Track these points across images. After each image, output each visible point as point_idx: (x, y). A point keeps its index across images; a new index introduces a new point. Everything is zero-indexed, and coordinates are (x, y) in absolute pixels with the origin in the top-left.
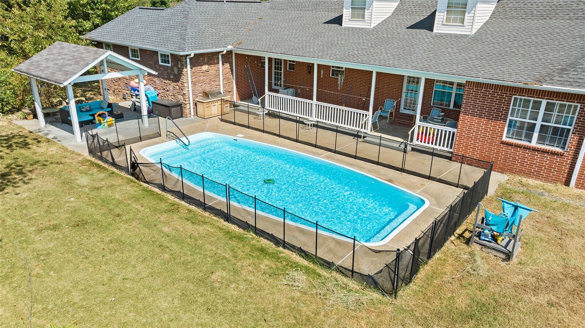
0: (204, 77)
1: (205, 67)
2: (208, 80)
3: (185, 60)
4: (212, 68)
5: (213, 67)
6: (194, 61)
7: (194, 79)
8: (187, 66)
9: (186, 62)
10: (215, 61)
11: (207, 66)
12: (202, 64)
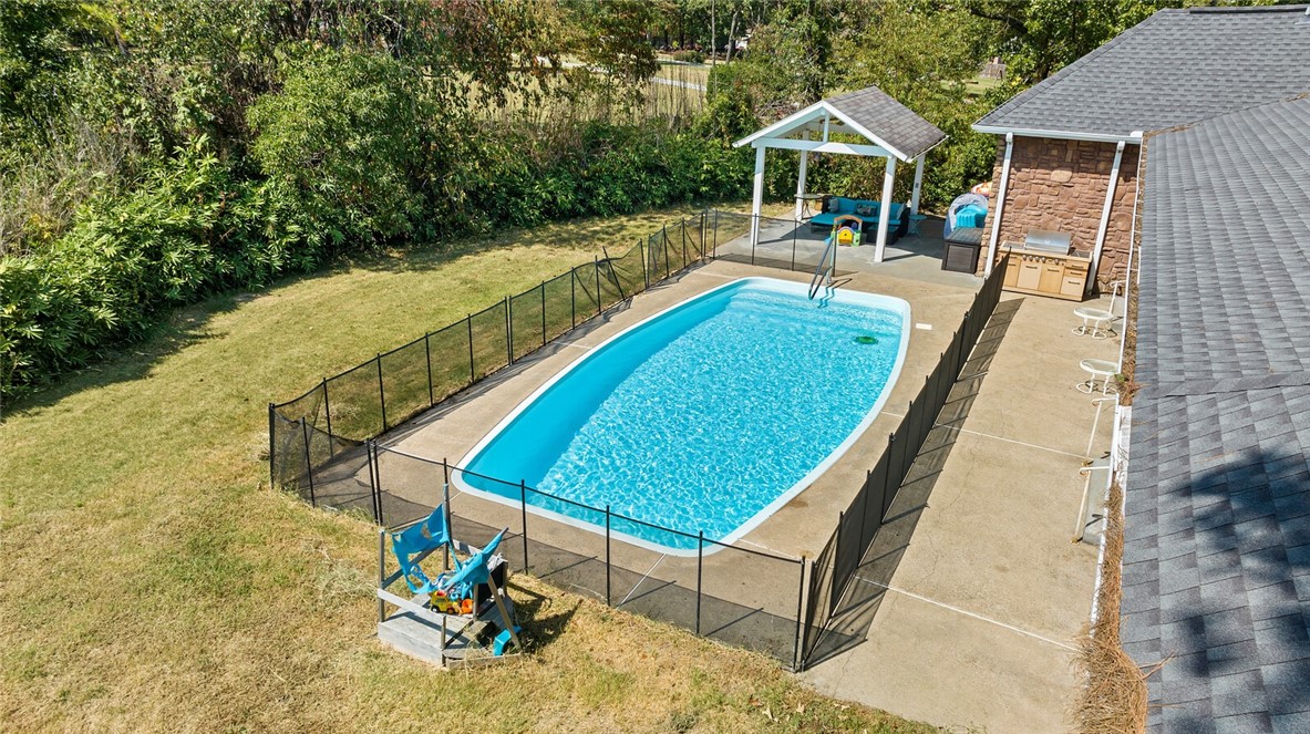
0: (1052, 198)
1: (1061, 175)
2: (1061, 207)
3: (1002, 148)
4: (1083, 180)
5: (1090, 180)
6: (1031, 155)
7: (1019, 196)
8: (1002, 161)
9: (1004, 152)
10: (1102, 166)
11: (1070, 173)
12: (1054, 165)
